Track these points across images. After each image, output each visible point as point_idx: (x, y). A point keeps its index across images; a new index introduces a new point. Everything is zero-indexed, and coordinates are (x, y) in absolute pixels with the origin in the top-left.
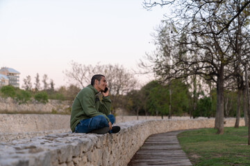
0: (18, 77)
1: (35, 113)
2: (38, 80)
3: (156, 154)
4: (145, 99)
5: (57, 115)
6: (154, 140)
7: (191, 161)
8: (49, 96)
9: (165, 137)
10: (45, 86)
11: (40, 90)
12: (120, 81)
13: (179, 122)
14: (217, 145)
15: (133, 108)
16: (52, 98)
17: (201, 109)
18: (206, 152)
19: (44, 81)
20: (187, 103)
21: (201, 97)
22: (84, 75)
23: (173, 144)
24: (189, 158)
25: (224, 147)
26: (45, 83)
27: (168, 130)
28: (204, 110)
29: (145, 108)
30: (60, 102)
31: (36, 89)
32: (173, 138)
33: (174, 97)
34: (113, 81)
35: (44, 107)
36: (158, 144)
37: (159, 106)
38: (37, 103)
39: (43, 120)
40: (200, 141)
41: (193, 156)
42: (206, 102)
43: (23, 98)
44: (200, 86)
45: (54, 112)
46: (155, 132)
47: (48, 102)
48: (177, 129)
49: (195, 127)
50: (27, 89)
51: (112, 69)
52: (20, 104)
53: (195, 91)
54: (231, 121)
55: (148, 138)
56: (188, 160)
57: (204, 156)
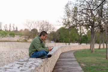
0: (2, 25)
1: (9, 41)
2: (10, 26)
3: (65, 63)
4: (58, 35)
5: (19, 42)
6: (63, 56)
7: (82, 67)
8: (15, 34)
9: (68, 54)
10: (14, 29)
11: (11, 31)
12: (48, 27)
13: (74, 46)
14: (92, 59)
15: (53, 39)
16: (17, 35)
17: (83, 40)
18: (88, 63)
19: (13, 27)
20: (77, 38)
21: (83, 34)
22: (31, 25)
23: (72, 58)
24: (81, 66)
25: (96, 60)
26: (14, 28)
27: (69, 50)
28: (84, 41)
29: (58, 39)
30: (21, 37)
31: (10, 30)
32: (72, 55)
33: (71, 34)
34: (44, 27)
35: (14, 39)
36: (66, 58)
37: (65, 39)
38: (10, 37)
39: (13, 45)
40: (84, 56)
41: (82, 65)
42: (85, 37)
43: (4, 35)
44: (83, 30)
45: (18, 41)
46: (64, 51)
47: (15, 36)
48: (73, 50)
49: (81, 49)
50: (6, 30)
51: (44, 22)
52: (2, 37)
53: (81, 32)
54: (97, 46)
55: (61, 55)
56: (80, 67)
57: (87, 65)
